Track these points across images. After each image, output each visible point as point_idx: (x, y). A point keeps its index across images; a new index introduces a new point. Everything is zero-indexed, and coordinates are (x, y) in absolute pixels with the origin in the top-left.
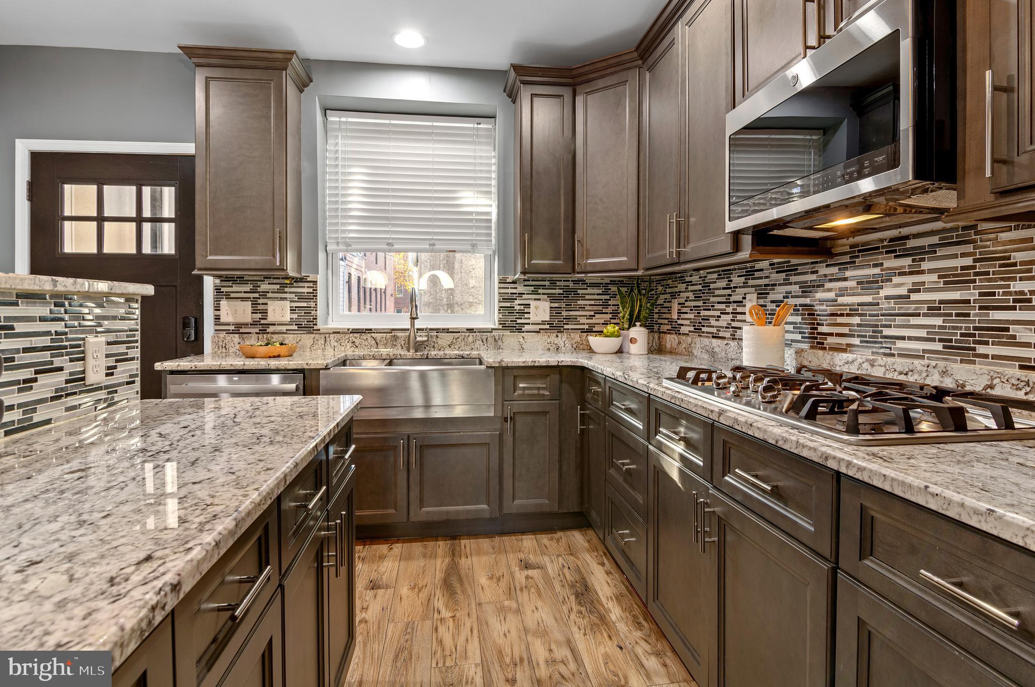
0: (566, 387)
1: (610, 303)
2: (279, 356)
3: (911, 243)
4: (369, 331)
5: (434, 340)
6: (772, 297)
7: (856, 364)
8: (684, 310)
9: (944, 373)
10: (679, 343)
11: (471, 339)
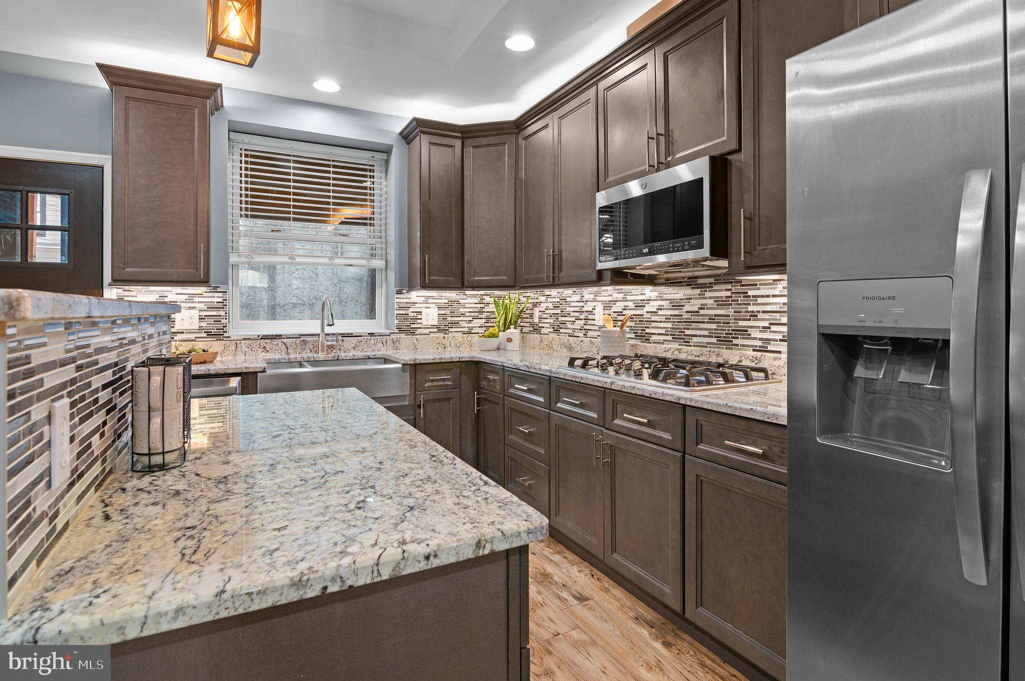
0: (464, 377)
1: (484, 310)
2: (205, 362)
3: (700, 281)
4: (279, 337)
5: (340, 343)
6: (614, 309)
7: (670, 352)
8: (544, 316)
9: (718, 355)
10: (542, 341)
11: (372, 342)
